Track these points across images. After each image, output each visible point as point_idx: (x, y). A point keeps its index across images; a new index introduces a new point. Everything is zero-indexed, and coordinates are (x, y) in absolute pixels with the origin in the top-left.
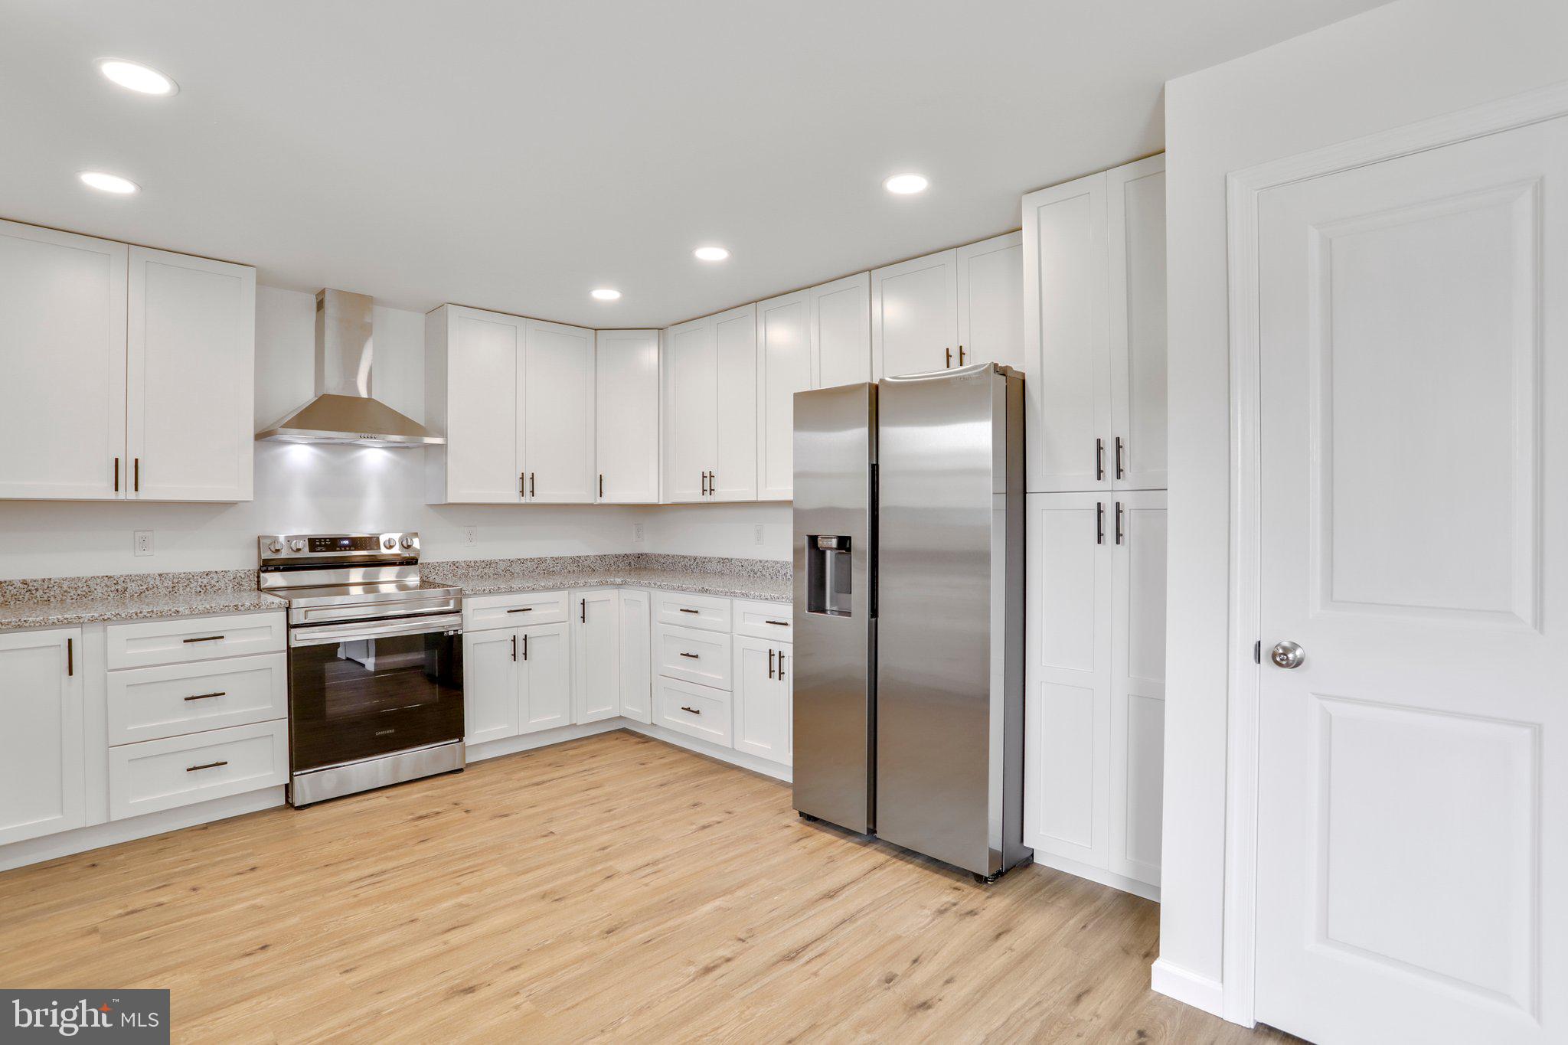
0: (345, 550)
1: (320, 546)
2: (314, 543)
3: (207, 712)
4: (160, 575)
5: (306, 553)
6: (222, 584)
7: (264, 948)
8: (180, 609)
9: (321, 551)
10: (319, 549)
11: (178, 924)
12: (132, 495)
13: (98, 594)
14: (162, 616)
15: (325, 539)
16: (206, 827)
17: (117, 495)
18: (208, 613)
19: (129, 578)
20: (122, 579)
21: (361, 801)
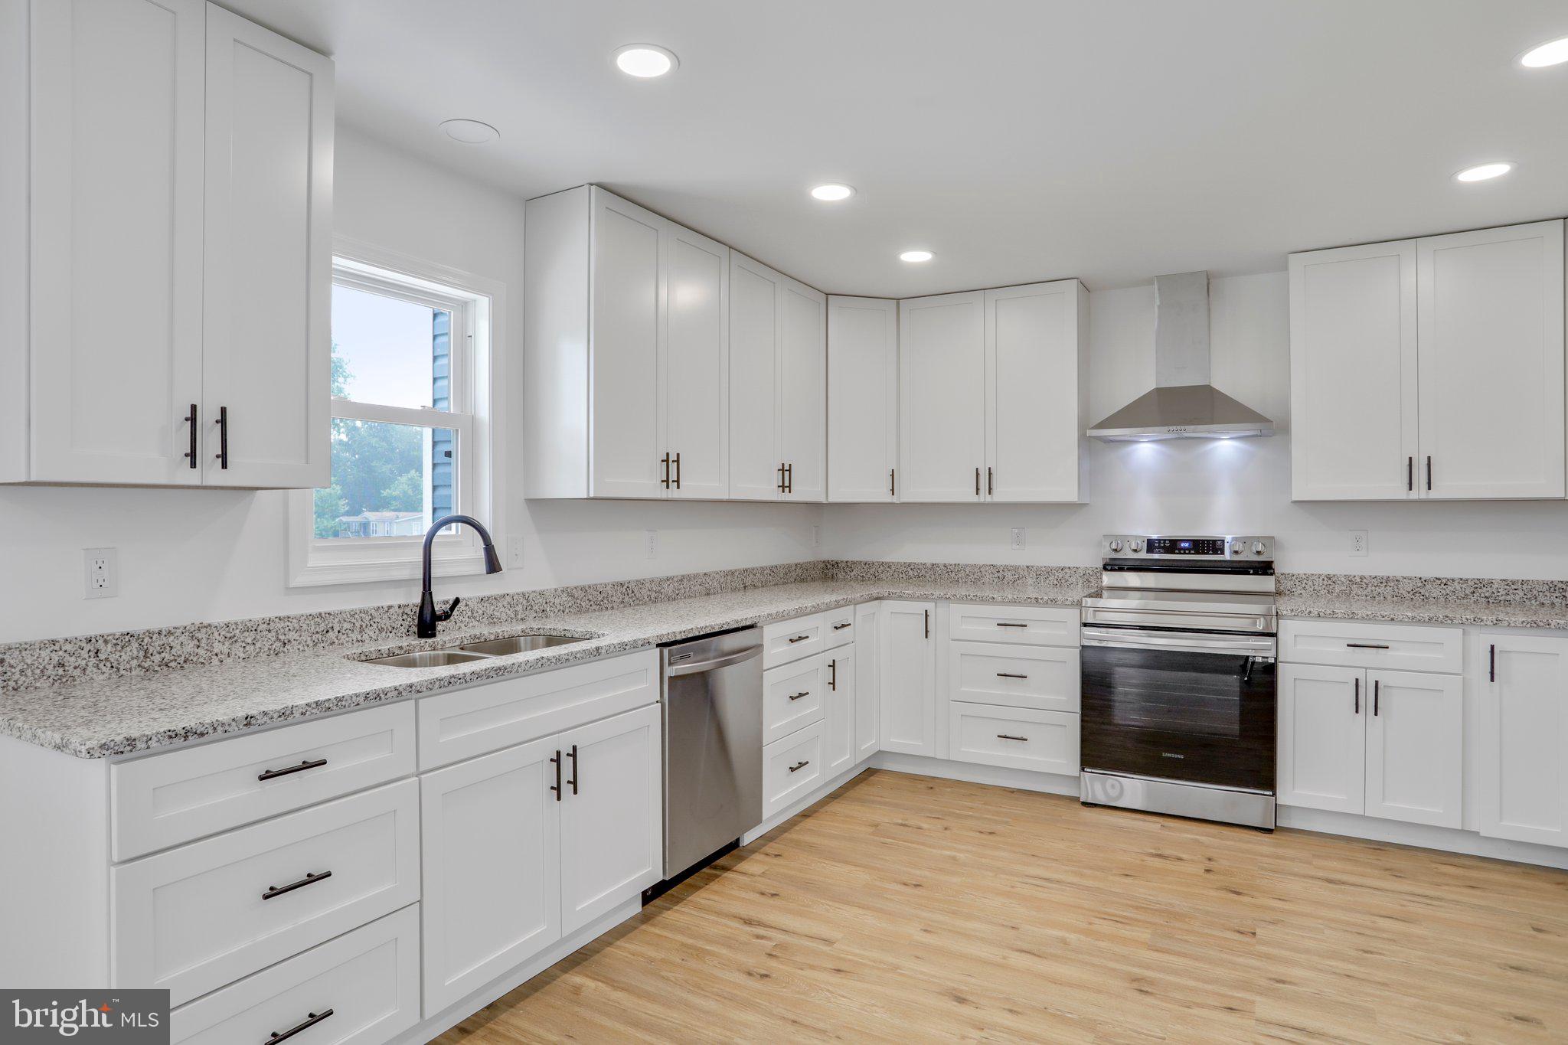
0: (1185, 553)
1: (1159, 547)
2: (1151, 546)
3: (1014, 691)
4: (1027, 567)
5: (1143, 555)
6: (1073, 580)
7: (916, 886)
8: (995, 596)
9: (1159, 553)
10: (1157, 550)
11: (910, 844)
12: (989, 499)
13: (986, 579)
14: (983, 600)
15: (1165, 540)
16: (1012, 791)
17: (979, 498)
18: (1015, 602)
19: (1007, 568)
20: (1002, 568)
21: (1135, 819)
